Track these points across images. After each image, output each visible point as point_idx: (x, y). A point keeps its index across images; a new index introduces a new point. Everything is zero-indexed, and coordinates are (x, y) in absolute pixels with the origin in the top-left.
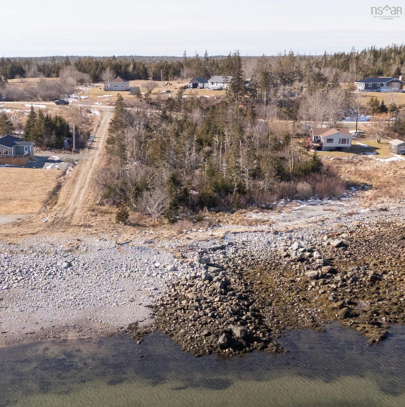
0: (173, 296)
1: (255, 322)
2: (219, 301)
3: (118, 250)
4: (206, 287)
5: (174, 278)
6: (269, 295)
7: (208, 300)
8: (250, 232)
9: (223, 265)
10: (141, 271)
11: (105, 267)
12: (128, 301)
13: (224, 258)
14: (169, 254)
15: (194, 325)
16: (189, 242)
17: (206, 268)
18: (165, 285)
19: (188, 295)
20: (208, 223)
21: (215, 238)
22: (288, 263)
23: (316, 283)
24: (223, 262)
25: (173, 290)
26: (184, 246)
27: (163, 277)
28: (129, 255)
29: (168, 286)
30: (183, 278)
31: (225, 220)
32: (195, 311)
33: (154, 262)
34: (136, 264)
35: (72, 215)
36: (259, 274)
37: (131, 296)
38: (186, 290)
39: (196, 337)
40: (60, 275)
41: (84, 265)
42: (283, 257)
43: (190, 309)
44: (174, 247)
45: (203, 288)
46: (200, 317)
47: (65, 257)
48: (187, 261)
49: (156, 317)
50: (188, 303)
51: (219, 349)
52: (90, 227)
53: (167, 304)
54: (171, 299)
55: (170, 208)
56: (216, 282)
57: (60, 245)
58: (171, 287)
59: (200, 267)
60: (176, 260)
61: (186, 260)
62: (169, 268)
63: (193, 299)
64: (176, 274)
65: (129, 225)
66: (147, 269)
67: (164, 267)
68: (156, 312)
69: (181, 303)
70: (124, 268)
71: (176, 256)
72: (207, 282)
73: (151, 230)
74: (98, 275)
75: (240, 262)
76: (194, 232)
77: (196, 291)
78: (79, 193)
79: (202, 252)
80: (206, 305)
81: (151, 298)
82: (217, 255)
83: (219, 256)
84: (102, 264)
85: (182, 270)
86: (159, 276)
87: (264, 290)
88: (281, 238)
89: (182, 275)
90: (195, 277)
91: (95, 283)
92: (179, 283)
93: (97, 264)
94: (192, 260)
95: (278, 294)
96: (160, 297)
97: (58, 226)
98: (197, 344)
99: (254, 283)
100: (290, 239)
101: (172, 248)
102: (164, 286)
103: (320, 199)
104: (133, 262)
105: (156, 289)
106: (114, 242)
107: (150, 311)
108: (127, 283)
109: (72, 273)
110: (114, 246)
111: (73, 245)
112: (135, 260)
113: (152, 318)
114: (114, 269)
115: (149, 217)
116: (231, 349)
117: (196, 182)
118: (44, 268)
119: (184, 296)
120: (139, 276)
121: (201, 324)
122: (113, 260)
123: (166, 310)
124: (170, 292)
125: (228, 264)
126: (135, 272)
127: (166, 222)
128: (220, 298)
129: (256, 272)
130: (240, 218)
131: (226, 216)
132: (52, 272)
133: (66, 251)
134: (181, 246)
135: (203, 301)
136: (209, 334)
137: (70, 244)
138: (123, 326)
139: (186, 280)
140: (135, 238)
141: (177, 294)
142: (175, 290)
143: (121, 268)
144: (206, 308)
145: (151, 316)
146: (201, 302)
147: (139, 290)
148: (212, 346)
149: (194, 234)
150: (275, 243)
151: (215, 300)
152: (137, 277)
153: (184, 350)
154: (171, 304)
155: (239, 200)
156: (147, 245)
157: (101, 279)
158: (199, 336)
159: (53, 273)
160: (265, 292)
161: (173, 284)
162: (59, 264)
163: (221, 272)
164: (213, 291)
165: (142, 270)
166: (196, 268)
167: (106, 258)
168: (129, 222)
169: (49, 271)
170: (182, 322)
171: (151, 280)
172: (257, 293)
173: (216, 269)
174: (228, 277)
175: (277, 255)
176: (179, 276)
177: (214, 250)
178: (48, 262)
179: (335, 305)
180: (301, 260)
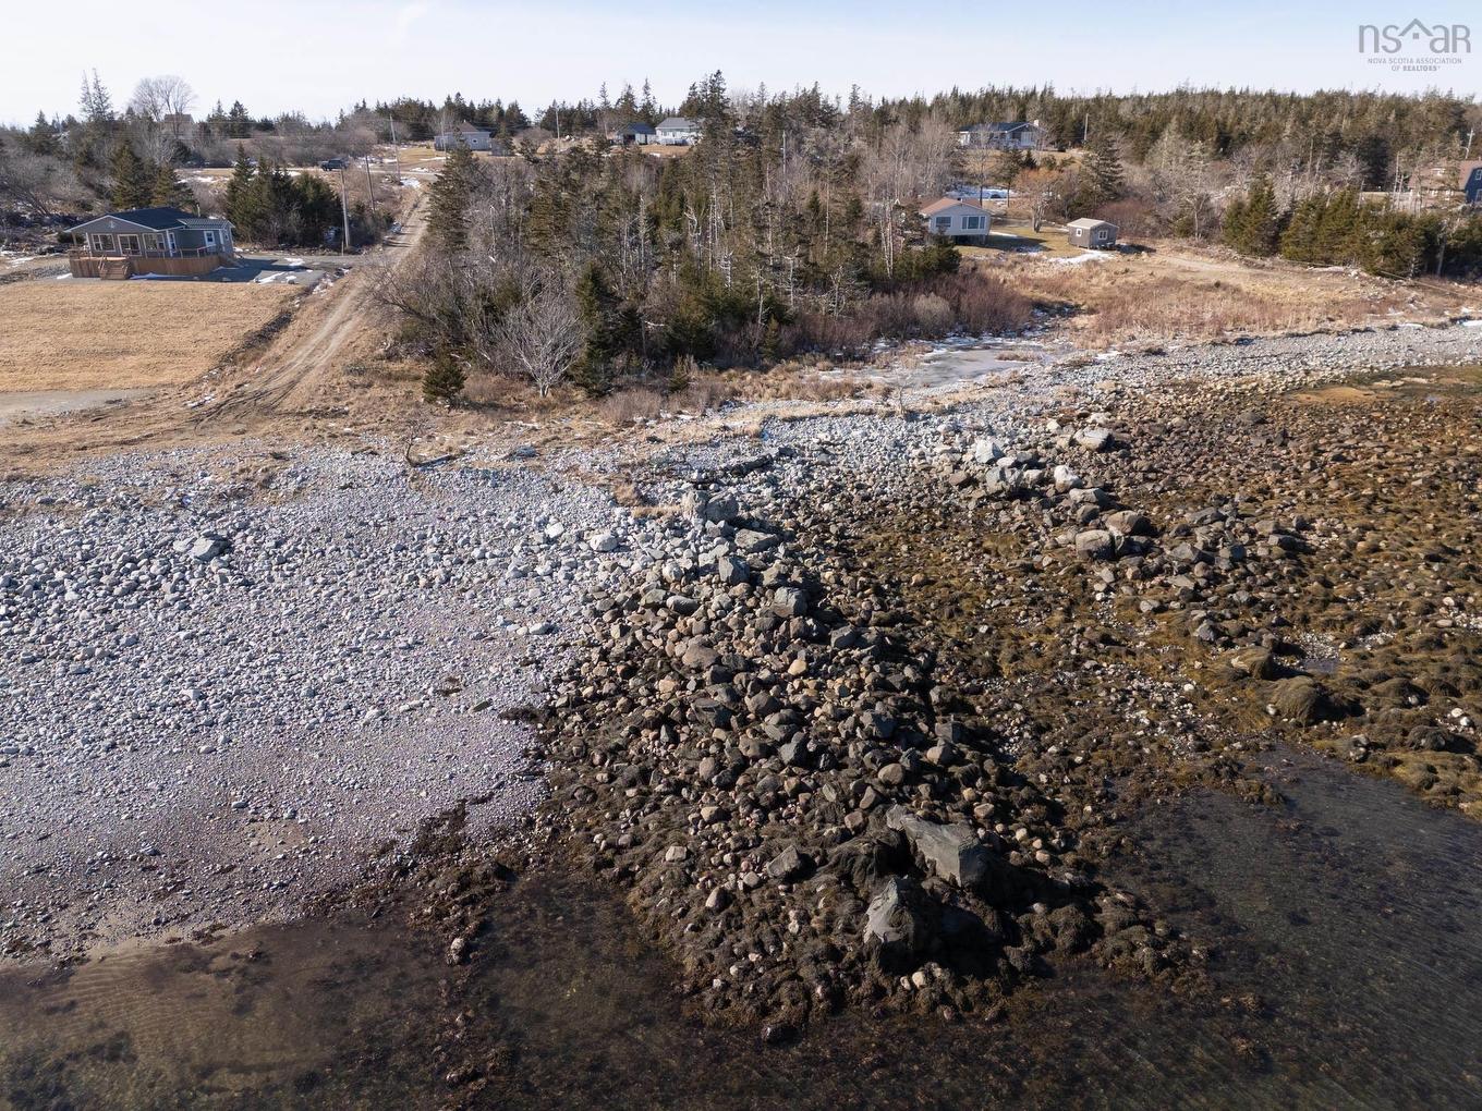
0: (617, 659)
1: (986, 776)
2: (805, 675)
3: (413, 485)
4: (742, 613)
5: (616, 580)
6: (975, 631)
7: (764, 674)
8: (836, 416)
9: (779, 523)
10: (493, 556)
11: (356, 548)
12: (430, 691)
13: (776, 497)
14: (593, 492)
15: (723, 815)
16: (658, 451)
17: (728, 535)
18: (586, 612)
19: (678, 650)
20: (704, 394)
21: (735, 436)
22: (980, 506)
23: (1115, 572)
24: (775, 512)
25: (615, 631)
26: (641, 464)
27: (577, 577)
28: (450, 501)
29: (597, 614)
30: (651, 576)
31: (748, 389)
32: (718, 733)
33: (545, 522)
34: (475, 531)
35: (292, 384)
36: (904, 548)
37: (447, 667)
38: (669, 626)
39: (747, 889)
40: (174, 590)
41: (278, 545)
42: (956, 488)
43: (695, 721)
44: (608, 468)
45: (731, 619)
46: (743, 765)
47: (214, 517)
48: (660, 515)
49: (548, 767)
50: (683, 688)
51: (872, 970)
52: (336, 416)
53: (596, 697)
54: (611, 673)
55: (590, 355)
56: (774, 588)
57: (204, 475)
58: (607, 617)
59: (704, 531)
60: (618, 511)
61: (654, 511)
62: (596, 540)
63: (699, 670)
64: (624, 563)
65: (466, 408)
66: (516, 549)
67: (580, 538)
68: (547, 740)
69: (653, 691)
70: (429, 551)
71: (620, 498)
72: (740, 589)
73: (534, 420)
74: (325, 583)
75: (827, 507)
76: (667, 420)
77: (707, 631)
78: (335, 331)
79: (702, 482)
80: (761, 697)
81: (530, 671)
82: (753, 490)
83: (759, 492)
84: (350, 536)
85: (644, 547)
86: (560, 575)
87: (947, 610)
88: (929, 430)
89: (645, 567)
90: (695, 573)
91: (308, 616)
92: (637, 597)
93: (329, 540)
94: (676, 508)
95: (1003, 624)
96: (565, 665)
97: (230, 417)
98: (759, 945)
99: (900, 582)
100: (956, 432)
101: (603, 471)
102: (579, 614)
103: (974, 336)
104: (466, 527)
105: (549, 630)
106: (401, 458)
107: (523, 738)
108: (435, 609)
109: (224, 579)
110: (400, 471)
111: (251, 475)
112: (471, 519)
113: (532, 774)
114: (392, 556)
115: (528, 386)
116: (938, 972)
117: (654, 300)
118: (115, 567)
119: (663, 654)
120: (485, 577)
121: (754, 804)
122: (393, 519)
123: (592, 727)
124: (607, 636)
125: (792, 516)
126: (472, 562)
127: (579, 397)
128: (809, 659)
129: (892, 541)
130: (789, 381)
131: (749, 377)
132: (142, 578)
133: (220, 496)
134: (634, 464)
135: (742, 676)
136: (805, 870)
137: (242, 471)
138: (393, 835)
139: (663, 583)
140: (481, 443)
141: (631, 648)
142: (624, 630)
143: (420, 549)
144: (761, 714)
145: (525, 763)
146: (736, 681)
147: (480, 637)
148: (835, 954)
149: (669, 426)
150: (916, 446)
151: (792, 670)
152: (476, 580)
153: (696, 989)
154: (611, 698)
155: (776, 337)
156: (518, 464)
157: (335, 598)
158: (761, 883)
159: (147, 586)
160: (951, 616)
161: (616, 605)
162: (179, 546)
163: (781, 549)
164: (772, 630)
165: (496, 552)
166: (694, 538)
167: (366, 513)
168: (465, 398)
169: (135, 573)
170: (666, 794)
171: (532, 592)
172: (928, 623)
173: (762, 536)
174: (808, 562)
175: (936, 481)
176: (634, 569)
177: (741, 471)
178: (140, 540)
179: (1234, 662)
180: (1019, 494)
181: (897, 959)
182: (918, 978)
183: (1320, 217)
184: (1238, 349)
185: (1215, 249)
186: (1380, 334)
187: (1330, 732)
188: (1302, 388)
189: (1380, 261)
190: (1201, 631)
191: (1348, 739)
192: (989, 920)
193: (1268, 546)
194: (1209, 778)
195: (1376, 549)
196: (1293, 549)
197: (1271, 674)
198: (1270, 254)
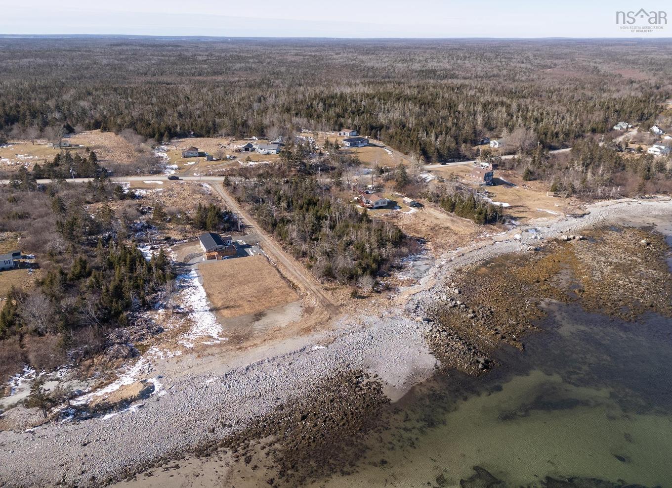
11: (387, 333)
13: (424, 313)
14: (407, 319)
15: (460, 360)
25: (429, 341)
27: (417, 333)
30: (426, 332)
33: (405, 325)
34: (398, 328)
37: (417, 349)
41: (377, 335)
46: (458, 355)
47: (365, 332)
48: (418, 321)
53: (436, 350)
57: (355, 325)
62: (415, 327)
65: (359, 298)
66: (406, 330)
69: (442, 348)
79: (414, 312)
81: (426, 348)
82: (421, 312)
85: (421, 327)
88: (433, 293)
90: (431, 331)
92: (427, 335)
100: (437, 293)
105: (422, 342)
107: (433, 356)
108: (406, 341)
109: (378, 341)
110: (380, 319)
112: (396, 326)
133: (362, 328)
136: (471, 364)
144: (455, 349)
148: (478, 370)
150: (434, 297)
156: (393, 315)
162: (367, 337)
164: (447, 338)
166: (425, 325)
168: (357, 296)
170: (453, 359)
176: (423, 331)
177: (416, 308)
179: (492, 333)
180: (455, 306)
182: (485, 370)
183: (463, 207)
184: (463, 257)
185: (439, 207)
187: (504, 341)
188: (477, 269)
190: (487, 329)
192: (487, 365)
193: (488, 313)
194: (496, 347)
196: (491, 312)
197: (496, 333)
198: (452, 212)
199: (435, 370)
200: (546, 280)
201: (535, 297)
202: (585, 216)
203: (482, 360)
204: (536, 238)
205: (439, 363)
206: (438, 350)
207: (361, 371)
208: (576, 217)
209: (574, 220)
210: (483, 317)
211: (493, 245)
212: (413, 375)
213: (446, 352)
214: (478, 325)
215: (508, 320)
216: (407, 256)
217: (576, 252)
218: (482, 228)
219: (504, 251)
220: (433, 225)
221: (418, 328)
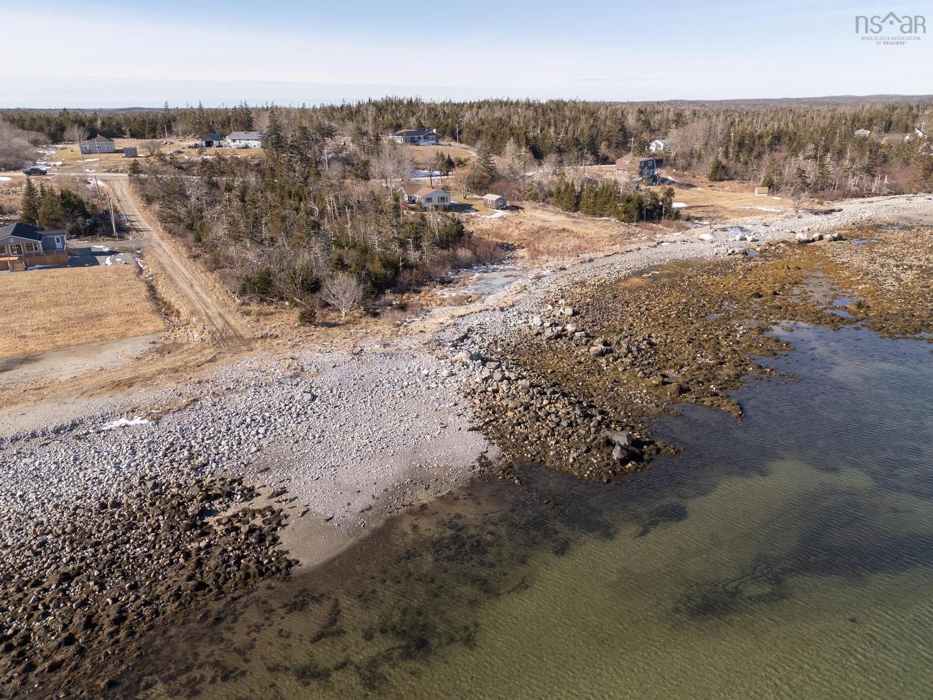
0: (487, 409)
2: (549, 404)
3: (360, 362)
5: (461, 385)
7: (539, 405)
8: (476, 313)
10: (412, 384)
12: (439, 428)
17: (484, 365)
18: (461, 397)
21: (446, 326)
22: (548, 342)
23: (606, 360)
24: (485, 354)
25: (477, 401)
27: (447, 387)
28: (378, 366)
29: (465, 397)
30: (472, 382)
32: (538, 423)
33: (419, 370)
34: (397, 376)
35: (228, 324)
36: (536, 361)
37: (436, 421)
38: (495, 397)
39: (577, 457)
40: (314, 413)
41: (331, 391)
42: (535, 336)
45: (514, 392)
47: (297, 385)
49: (494, 441)
51: (618, 465)
52: (276, 337)
53: (491, 421)
58: (469, 397)
59: (474, 365)
60: (442, 362)
62: (443, 373)
63: (516, 408)
66: (418, 380)
67: (436, 373)
68: (487, 435)
70: (388, 385)
72: (505, 382)
75: (499, 349)
77: (508, 396)
78: (195, 292)
81: (463, 418)
82: (471, 347)
85: (461, 373)
86: (441, 387)
88: (511, 315)
89: (467, 380)
90: (486, 379)
92: (473, 390)
94: (458, 358)
96: (471, 414)
104: (392, 375)
105: (455, 405)
107: (480, 435)
109: (327, 406)
110: (351, 357)
111: (293, 368)
112: (392, 372)
113: (492, 443)
114: (377, 389)
116: (633, 463)
118: (283, 408)
121: (564, 438)
124: (475, 403)
126: (407, 387)
132: (298, 410)
136: (588, 450)
143: (384, 385)
145: (488, 441)
146: (530, 409)
147: (436, 410)
148: (609, 464)
150: (511, 322)
151: (544, 403)
153: (581, 478)
155: (417, 276)
159: (302, 412)
165: (412, 382)
169: (293, 409)
173: (496, 363)
175: (526, 334)
176: (464, 381)
177: (461, 340)
179: (653, 382)
180: (558, 336)
181: (624, 462)
182: (630, 465)
183: (596, 196)
184: (590, 264)
185: (551, 207)
186: (635, 252)
187: (685, 397)
188: (619, 280)
189: (623, 216)
190: (640, 374)
191: (690, 397)
192: (637, 451)
193: (644, 345)
194: (663, 413)
195: (672, 342)
196: (651, 344)
197: (664, 383)
198: (576, 211)
199: (478, 468)
200: (775, 293)
201: (757, 319)
202: (834, 213)
203: (621, 438)
204: (743, 239)
205: (494, 452)
206: (496, 420)
207: (233, 481)
208: (816, 214)
209: (814, 218)
210: (630, 351)
211: (655, 246)
212: (403, 486)
213: (519, 424)
214: (616, 369)
215: (694, 358)
216: (469, 266)
217: (830, 255)
218: (633, 228)
219: (680, 256)
220: (535, 228)
221: (452, 374)
